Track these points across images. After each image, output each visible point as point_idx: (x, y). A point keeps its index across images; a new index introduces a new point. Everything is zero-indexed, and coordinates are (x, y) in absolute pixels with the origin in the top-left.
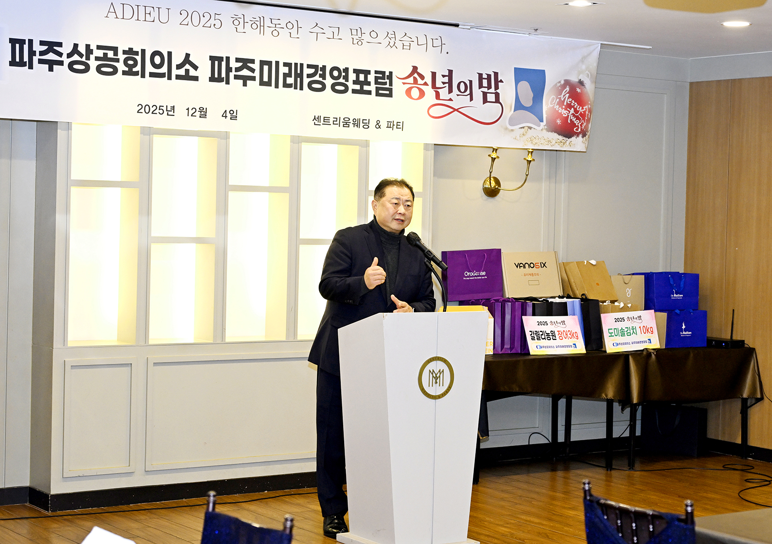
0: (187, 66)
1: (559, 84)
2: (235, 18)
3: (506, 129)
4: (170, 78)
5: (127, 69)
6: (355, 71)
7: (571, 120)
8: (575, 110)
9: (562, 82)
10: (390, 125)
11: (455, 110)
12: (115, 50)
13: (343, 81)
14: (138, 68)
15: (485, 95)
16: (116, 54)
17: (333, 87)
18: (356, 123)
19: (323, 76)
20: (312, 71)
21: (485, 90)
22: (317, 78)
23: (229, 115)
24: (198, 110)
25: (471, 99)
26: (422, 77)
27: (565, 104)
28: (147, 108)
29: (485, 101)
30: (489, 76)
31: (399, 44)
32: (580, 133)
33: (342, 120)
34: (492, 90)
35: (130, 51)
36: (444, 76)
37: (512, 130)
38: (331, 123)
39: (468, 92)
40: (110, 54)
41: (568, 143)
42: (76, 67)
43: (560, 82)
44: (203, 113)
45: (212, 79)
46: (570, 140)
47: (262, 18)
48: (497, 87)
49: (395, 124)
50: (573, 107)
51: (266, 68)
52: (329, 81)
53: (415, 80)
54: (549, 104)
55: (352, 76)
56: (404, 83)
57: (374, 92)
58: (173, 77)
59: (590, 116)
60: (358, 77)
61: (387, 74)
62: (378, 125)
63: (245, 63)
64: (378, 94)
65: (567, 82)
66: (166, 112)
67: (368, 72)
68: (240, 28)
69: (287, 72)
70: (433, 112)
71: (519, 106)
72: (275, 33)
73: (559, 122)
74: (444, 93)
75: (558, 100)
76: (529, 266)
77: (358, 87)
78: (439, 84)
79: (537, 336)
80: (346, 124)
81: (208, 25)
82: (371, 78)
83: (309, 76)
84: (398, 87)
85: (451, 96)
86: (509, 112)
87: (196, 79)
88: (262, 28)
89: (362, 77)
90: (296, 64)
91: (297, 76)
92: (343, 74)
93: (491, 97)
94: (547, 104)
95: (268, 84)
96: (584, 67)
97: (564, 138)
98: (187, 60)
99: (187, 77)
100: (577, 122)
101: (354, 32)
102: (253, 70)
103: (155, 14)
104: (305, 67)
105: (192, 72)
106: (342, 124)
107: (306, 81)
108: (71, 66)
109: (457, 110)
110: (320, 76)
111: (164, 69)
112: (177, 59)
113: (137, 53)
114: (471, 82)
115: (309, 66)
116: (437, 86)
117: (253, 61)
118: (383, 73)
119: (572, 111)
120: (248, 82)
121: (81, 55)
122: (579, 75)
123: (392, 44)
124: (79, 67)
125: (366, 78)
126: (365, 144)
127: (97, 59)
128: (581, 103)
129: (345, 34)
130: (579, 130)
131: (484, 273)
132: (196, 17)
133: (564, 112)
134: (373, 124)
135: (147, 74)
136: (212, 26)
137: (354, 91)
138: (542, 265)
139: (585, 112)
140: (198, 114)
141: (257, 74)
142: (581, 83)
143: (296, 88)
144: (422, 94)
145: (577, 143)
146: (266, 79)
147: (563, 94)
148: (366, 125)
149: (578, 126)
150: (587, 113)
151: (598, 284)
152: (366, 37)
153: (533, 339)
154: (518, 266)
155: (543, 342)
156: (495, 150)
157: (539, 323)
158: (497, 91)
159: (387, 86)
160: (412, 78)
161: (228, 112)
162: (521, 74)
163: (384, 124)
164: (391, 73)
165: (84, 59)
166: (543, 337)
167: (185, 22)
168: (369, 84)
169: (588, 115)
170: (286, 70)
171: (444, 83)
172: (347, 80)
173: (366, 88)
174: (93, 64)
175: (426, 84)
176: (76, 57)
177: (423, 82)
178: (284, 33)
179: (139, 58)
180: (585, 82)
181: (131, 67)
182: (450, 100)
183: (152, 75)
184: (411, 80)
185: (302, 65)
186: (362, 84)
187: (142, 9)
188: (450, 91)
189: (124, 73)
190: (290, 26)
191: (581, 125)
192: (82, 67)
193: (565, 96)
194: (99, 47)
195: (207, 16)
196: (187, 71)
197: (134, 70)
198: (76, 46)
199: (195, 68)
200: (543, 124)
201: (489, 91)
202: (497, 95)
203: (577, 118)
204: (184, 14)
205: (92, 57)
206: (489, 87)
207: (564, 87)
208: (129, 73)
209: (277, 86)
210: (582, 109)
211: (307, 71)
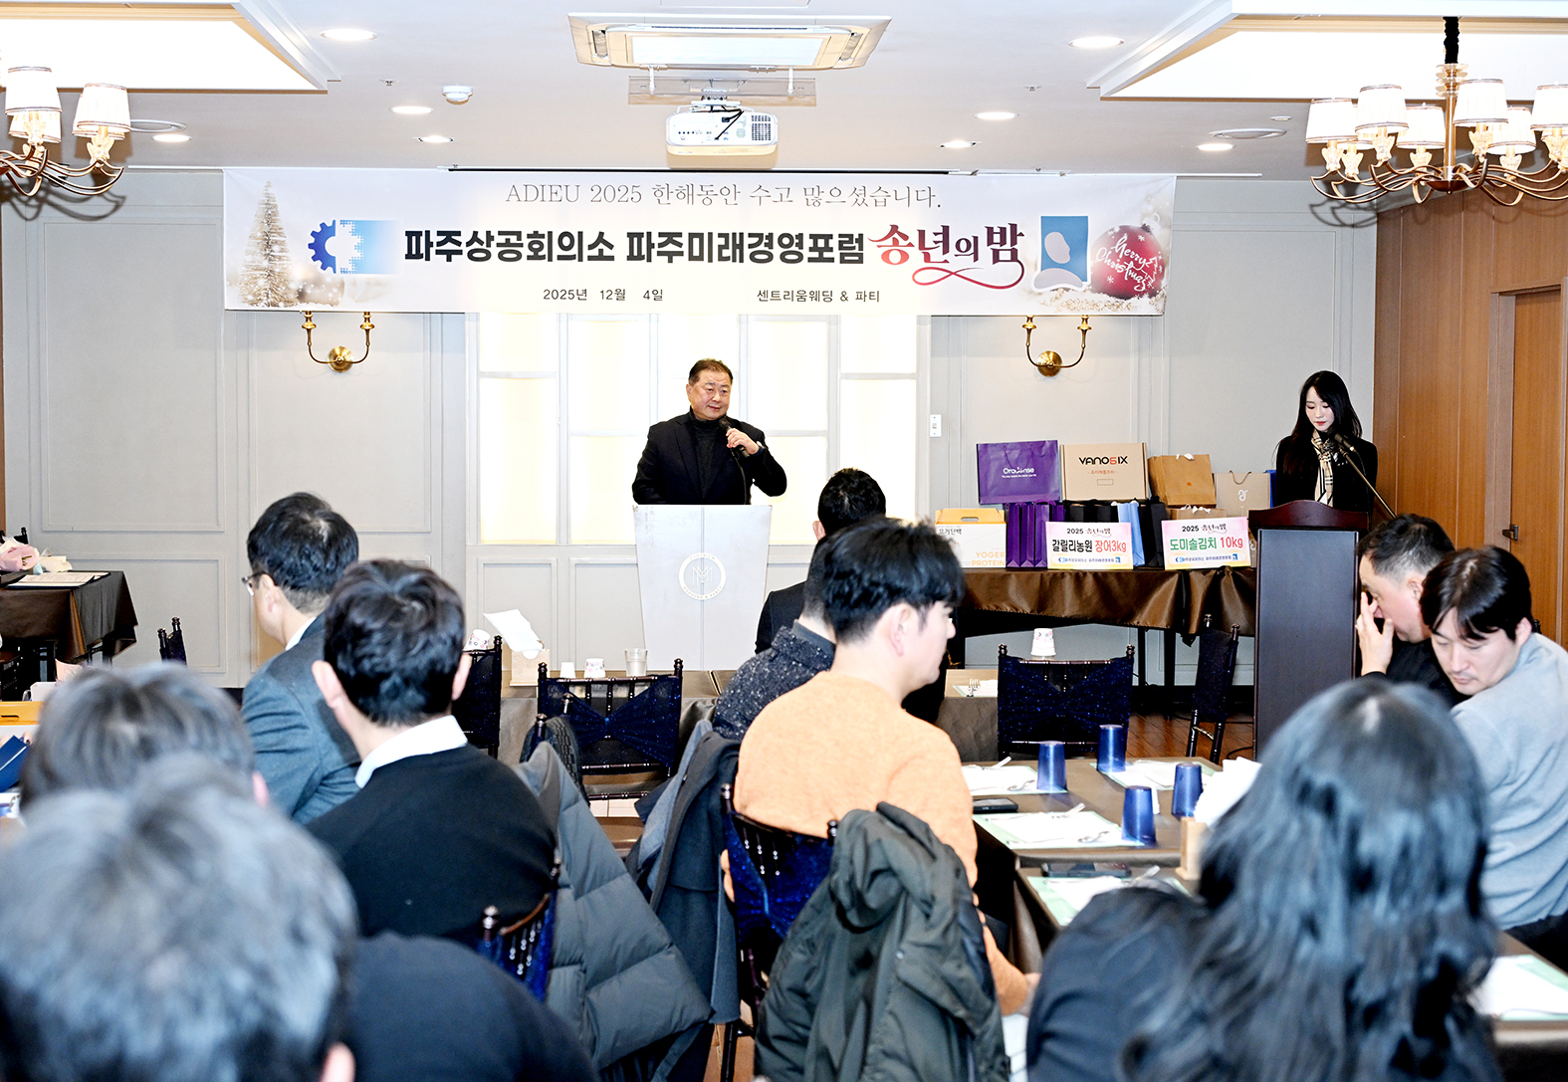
0: (601, 246)
1: (1112, 232)
2: (657, 190)
3: (1031, 292)
4: (581, 260)
5: (532, 254)
6: (811, 236)
7: (1129, 277)
8: (1137, 264)
9: (1117, 230)
10: (860, 296)
11: (951, 273)
12: (518, 234)
13: (797, 249)
14: (545, 252)
15: (996, 253)
16: (519, 238)
17: (782, 257)
18: (815, 296)
19: (770, 245)
20: (755, 240)
21: (997, 247)
22: (762, 247)
23: (652, 296)
24: (614, 292)
25: (976, 259)
26: (905, 237)
27: (1121, 256)
28: (555, 293)
29: (996, 259)
30: (1003, 230)
31: (870, 201)
32: (1144, 292)
33: (795, 294)
34: (1008, 246)
35: (536, 234)
36: (936, 234)
37: (1040, 294)
38: (782, 297)
39: (972, 250)
40: (513, 239)
41: (1124, 305)
42: (476, 255)
43: (1112, 230)
44: (621, 295)
45: (631, 257)
46: (1128, 301)
47: (690, 187)
48: (1014, 242)
49: (868, 294)
50: (1133, 259)
51: (696, 241)
52: (777, 250)
53: (896, 243)
54: (1097, 257)
55: (808, 243)
56: (879, 246)
57: (837, 259)
58: (585, 257)
59: (1163, 270)
60: (815, 243)
61: (856, 236)
62: (844, 297)
63: (670, 237)
64: (843, 261)
65: (1124, 229)
66: (576, 297)
67: (831, 236)
68: (664, 199)
69: (723, 243)
70: (920, 277)
71: (1047, 262)
72: (707, 201)
73: (1110, 280)
74: (936, 254)
75: (1110, 252)
76: (1101, 461)
77: (816, 255)
78: (929, 243)
79: (1063, 546)
80: (802, 298)
81: (624, 199)
82: (834, 243)
83: (750, 246)
84: (871, 251)
85: (946, 257)
86: (1033, 272)
87: (611, 258)
88: (690, 197)
89: (821, 243)
90: (734, 234)
91: (735, 246)
92: (796, 241)
93: (1005, 255)
94: (1093, 258)
95: (700, 258)
96: (1151, 208)
97: (1118, 300)
98: (601, 238)
99: (601, 257)
100: (1138, 279)
101: (809, 192)
102: (680, 245)
103: (562, 193)
104: (746, 236)
105: (607, 252)
106: (795, 298)
107: (747, 252)
108: (470, 255)
109: (955, 273)
110: (766, 245)
111: (574, 251)
112: (588, 240)
113: (543, 236)
114: (976, 238)
115: (750, 235)
116: (926, 246)
117: (680, 235)
118: (851, 236)
119: (1131, 264)
120: (674, 257)
121: (481, 243)
122: (1143, 219)
123: (860, 202)
124: (479, 255)
125: (827, 243)
126: (834, 321)
127: (499, 245)
128: (1145, 254)
129: (797, 195)
130: (1144, 288)
131: (1032, 470)
132: (610, 193)
133: (1119, 268)
134: (837, 296)
135: (555, 257)
136: (630, 200)
137: (811, 260)
138: (1121, 460)
139: (1152, 265)
140: (614, 296)
141: (685, 249)
142: (1146, 229)
143: (734, 261)
144: (905, 257)
145: (1141, 305)
146: (696, 253)
147: (1118, 244)
148: (828, 297)
149: (1141, 284)
150: (1156, 266)
151: (1189, 484)
152: (825, 196)
153: (1056, 549)
154: (1085, 461)
155: (1070, 554)
156: (1030, 319)
157: (1070, 531)
158: (1014, 247)
159: (857, 251)
160: (891, 239)
161: (650, 293)
162: (1049, 224)
163: (851, 296)
164: (861, 236)
165: (484, 247)
166: (1072, 548)
167: (597, 198)
168: (831, 250)
169: (1158, 269)
170: (722, 241)
171: (936, 242)
172: (801, 248)
173: (826, 255)
174: (494, 250)
175: (910, 245)
176: (476, 245)
177: (906, 243)
178: (719, 200)
179: (545, 241)
180: (1151, 227)
181: (536, 251)
182: (946, 261)
183: (560, 258)
184: (890, 241)
185: (741, 234)
186: (821, 251)
187: (547, 190)
188: (946, 250)
189: (529, 258)
190: (725, 191)
191: (1146, 282)
192: (483, 255)
193: (1121, 247)
194: (500, 233)
195: (623, 190)
196: (601, 251)
197: (540, 254)
198: (475, 233)
199: (611, 246)
200: (1085, 284)
201: (1003, 247)
202: (1014, 253)
203: (1139, 273)
204: (596, 190)
205: (493, 244)
206: (1003, 242)
207: (1120, 235)
208: (536, 257)
209: (710, 260)
210: (1148, 261)
211: (747, 241)
